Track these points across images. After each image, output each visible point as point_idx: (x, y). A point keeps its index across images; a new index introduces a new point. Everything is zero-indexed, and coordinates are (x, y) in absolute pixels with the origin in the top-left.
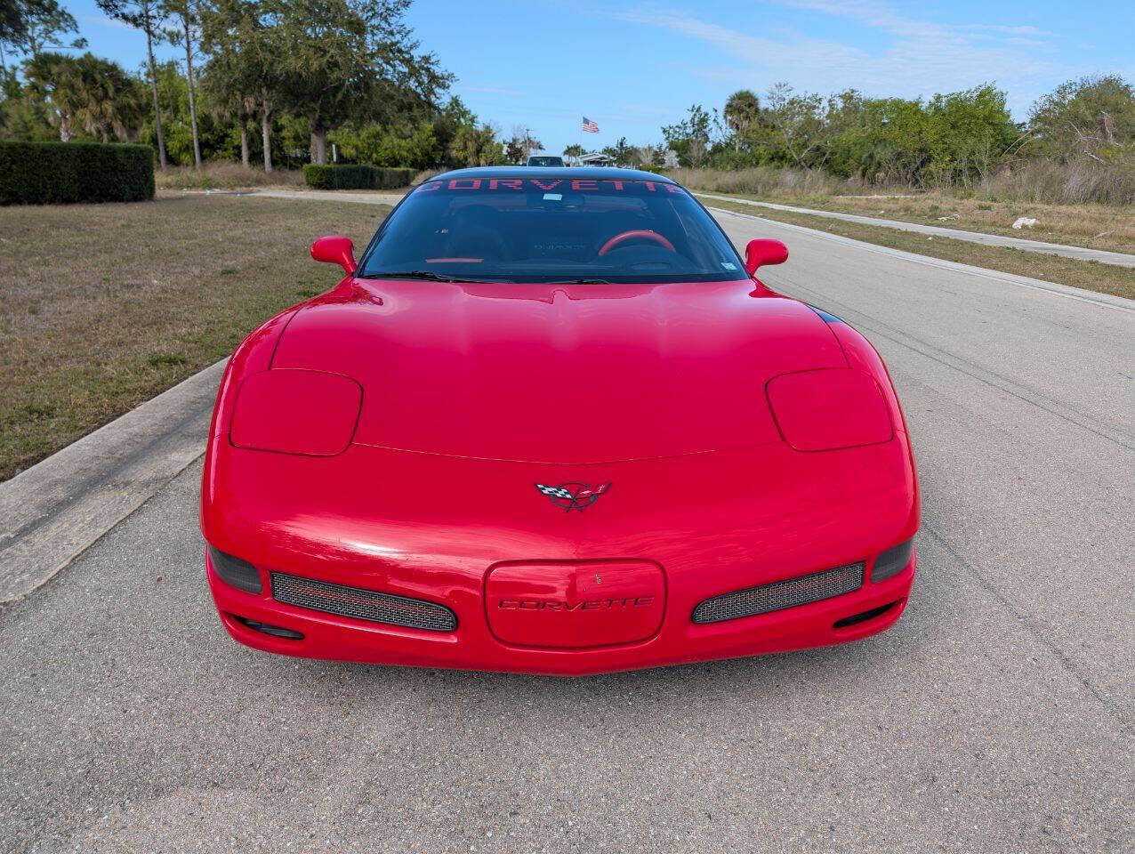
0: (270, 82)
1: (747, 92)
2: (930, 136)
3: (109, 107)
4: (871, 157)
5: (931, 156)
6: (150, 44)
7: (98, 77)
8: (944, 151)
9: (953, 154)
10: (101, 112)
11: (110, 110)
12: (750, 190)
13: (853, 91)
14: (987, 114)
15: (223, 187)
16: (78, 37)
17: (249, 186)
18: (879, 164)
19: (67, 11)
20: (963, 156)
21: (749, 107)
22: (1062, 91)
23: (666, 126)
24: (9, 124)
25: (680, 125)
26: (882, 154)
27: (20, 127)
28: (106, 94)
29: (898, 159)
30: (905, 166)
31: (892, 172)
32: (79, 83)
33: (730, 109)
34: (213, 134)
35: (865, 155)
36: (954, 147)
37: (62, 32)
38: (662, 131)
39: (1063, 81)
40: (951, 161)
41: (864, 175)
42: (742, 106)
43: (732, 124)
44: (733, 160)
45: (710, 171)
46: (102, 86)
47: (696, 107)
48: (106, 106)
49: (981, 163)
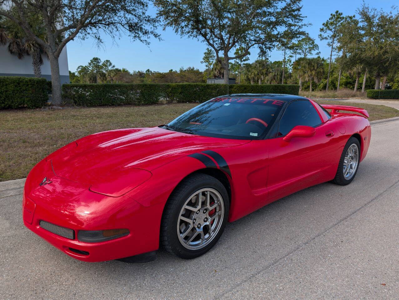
0: (362, 61)
3: (314, 72)
6: (332, 52)
7: (313, 63)
10: (311, 74)
11: (314, 73)
15: (339, 97)
16: (318, 51)
17: (348, 97)
19: (317, 44)
24: (292, 78)
27: (294, 80)
28: (314, 69)
32: (307, 66)
34: (353, 79)
37: (314, 50)
46: (313, 66)
48: (313, 72)
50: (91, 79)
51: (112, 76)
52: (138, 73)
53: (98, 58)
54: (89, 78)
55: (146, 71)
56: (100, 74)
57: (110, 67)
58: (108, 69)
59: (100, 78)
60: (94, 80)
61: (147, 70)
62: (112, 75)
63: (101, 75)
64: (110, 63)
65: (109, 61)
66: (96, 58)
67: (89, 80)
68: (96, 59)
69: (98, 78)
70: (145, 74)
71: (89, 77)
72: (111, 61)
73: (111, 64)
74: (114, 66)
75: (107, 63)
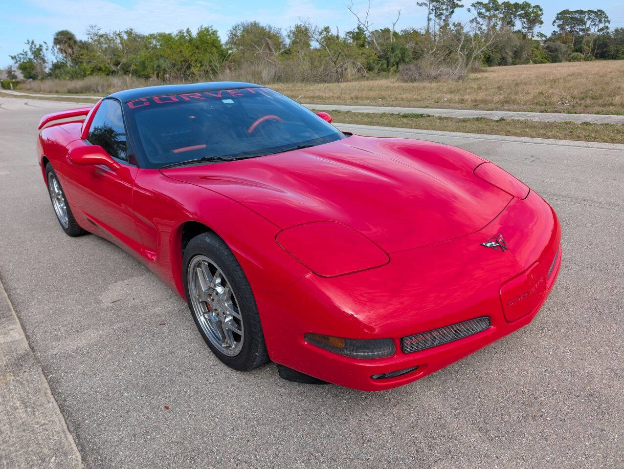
1: (66, 31)
2: (187, 54)
4: (158, 66)
5: (190, 64)
8: (196, 61)
9: (200, 62)
12: (93, 90)
13: (131, 30)
14: (212, 41)
18: (165, 70)
20: (206, 63)
21: (69, 40)
22: (235, 28)
23: (13, 55)
25: (23, 53)
26: (165, 64)
29: (174, 67)
30: (178, 70)
31: (173, 74)
33: (57, 41)
35: (155, 66)
36: (200, 59)
38: (10, 58)
39: (234, 24)
40: (201, 66)
41: (158, 76)
42: (64, 39)
43: (61, 50)
44: (69, 73)
45: (57, 81)
47: (31, 41)
49: (216, 66)
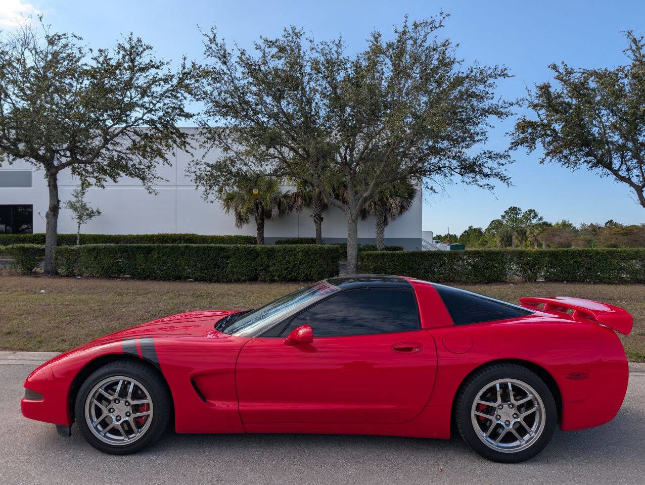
50: (503, 239)
51: (535, 234)
52: (589, 227)
53: (516, 208)
54: (500, 239)
55: (607, 223)
56: (517, 231)
57: (535, 220)
58: (532, 223)
59: (517, 237)
60: (507, 241)
61: (609, 222)
62: (536, 232)
63: (518, 234)
64: (535, 213)
65: (534, 211)
66: (514, 208)
67: (500, 242)
68: (514, 210)
69: (514, 237)
70: (603, 228)
71: (500, 236)
72: (536, 211)
73: (536, 215)
74: (541, 219)
75: (530, 215)
